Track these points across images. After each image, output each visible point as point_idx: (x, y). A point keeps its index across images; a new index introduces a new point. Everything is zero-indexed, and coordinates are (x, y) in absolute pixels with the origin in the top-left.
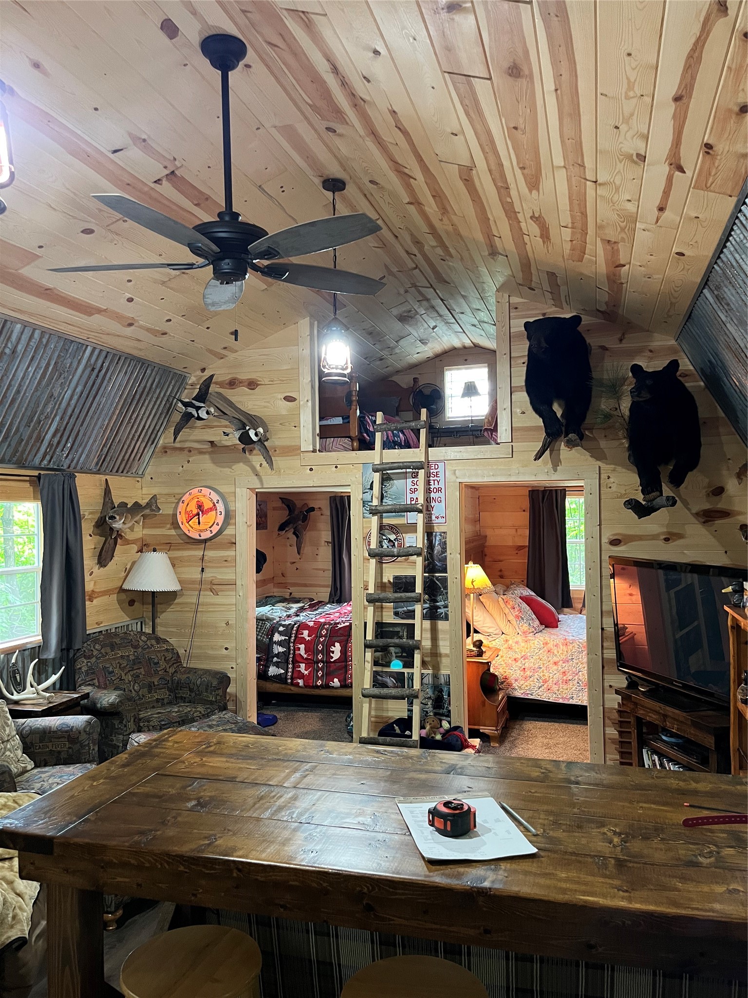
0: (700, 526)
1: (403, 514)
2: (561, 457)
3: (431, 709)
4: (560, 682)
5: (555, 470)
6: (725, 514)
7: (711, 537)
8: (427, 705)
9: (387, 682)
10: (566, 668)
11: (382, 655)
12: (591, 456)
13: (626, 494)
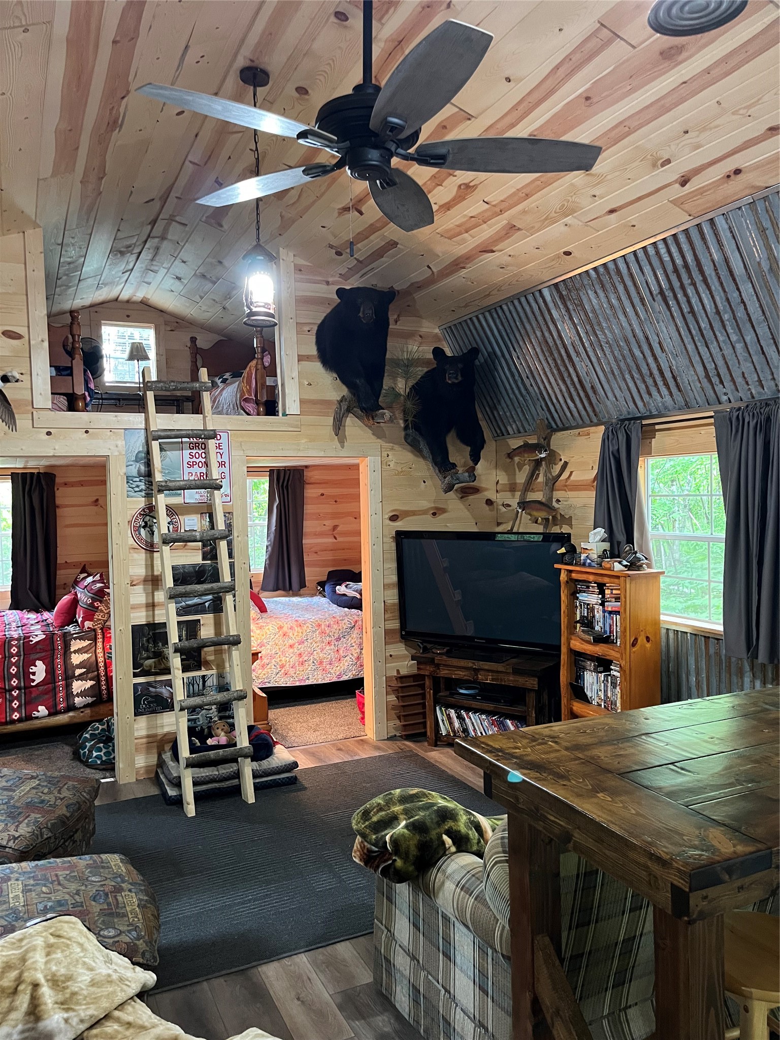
0: (459, 501)
1: (179, 492)
2: (346, 433)
3: (216, 713)
4: (297, 665)
5: (343, 447)
6: (476, 490)
7: (466, 510)
8: (211, 709)
9: (161, 693)
10: (302, 649)
11: (155, 662)
12: (373, 434)
13: (402, 472)
